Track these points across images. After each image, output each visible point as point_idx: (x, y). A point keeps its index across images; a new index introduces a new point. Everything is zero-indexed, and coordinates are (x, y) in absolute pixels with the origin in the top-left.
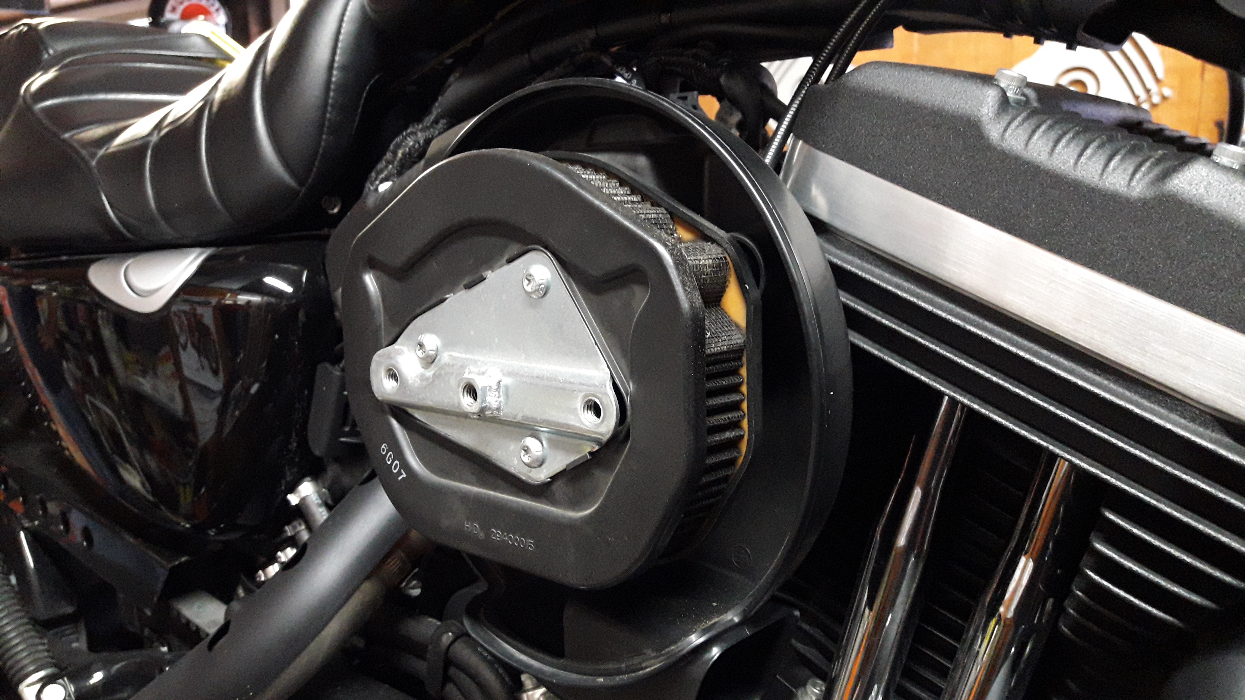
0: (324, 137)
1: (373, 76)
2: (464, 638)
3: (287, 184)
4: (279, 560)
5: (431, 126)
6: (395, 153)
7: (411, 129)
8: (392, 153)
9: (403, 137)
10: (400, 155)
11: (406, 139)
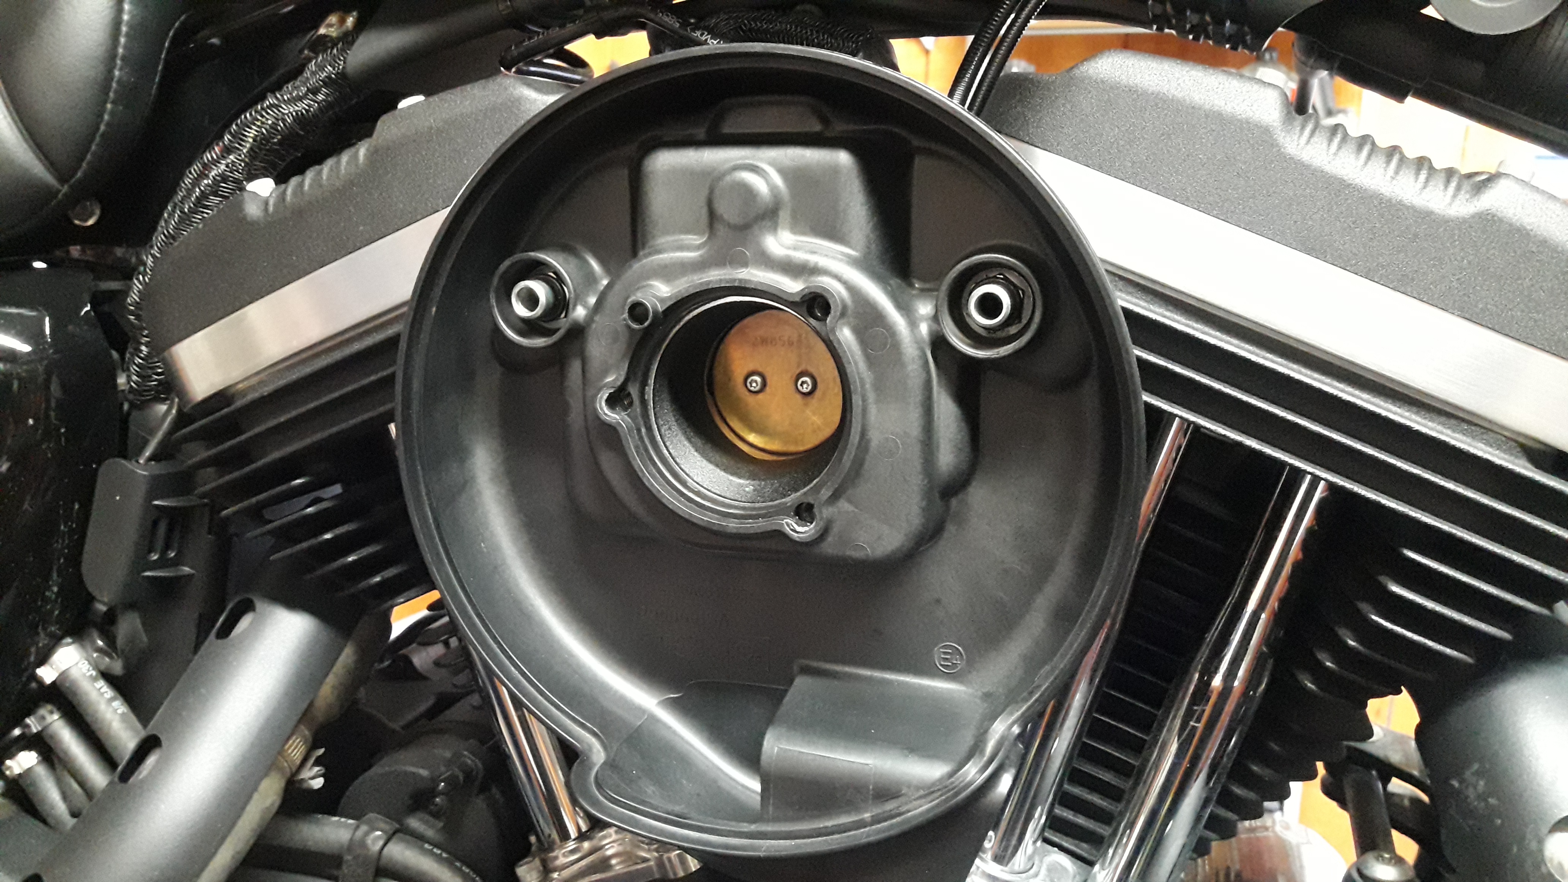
0: (109, 106)
1: (179, 17)
2: (399, 834)
3: (41, 179)
4: (8, 773)
5: (305, 96)
6: (239, 137)
7: (271, 100)
8: (233, 136)
9: (256, 112)
10: (251, 140)
11: (262, 116)
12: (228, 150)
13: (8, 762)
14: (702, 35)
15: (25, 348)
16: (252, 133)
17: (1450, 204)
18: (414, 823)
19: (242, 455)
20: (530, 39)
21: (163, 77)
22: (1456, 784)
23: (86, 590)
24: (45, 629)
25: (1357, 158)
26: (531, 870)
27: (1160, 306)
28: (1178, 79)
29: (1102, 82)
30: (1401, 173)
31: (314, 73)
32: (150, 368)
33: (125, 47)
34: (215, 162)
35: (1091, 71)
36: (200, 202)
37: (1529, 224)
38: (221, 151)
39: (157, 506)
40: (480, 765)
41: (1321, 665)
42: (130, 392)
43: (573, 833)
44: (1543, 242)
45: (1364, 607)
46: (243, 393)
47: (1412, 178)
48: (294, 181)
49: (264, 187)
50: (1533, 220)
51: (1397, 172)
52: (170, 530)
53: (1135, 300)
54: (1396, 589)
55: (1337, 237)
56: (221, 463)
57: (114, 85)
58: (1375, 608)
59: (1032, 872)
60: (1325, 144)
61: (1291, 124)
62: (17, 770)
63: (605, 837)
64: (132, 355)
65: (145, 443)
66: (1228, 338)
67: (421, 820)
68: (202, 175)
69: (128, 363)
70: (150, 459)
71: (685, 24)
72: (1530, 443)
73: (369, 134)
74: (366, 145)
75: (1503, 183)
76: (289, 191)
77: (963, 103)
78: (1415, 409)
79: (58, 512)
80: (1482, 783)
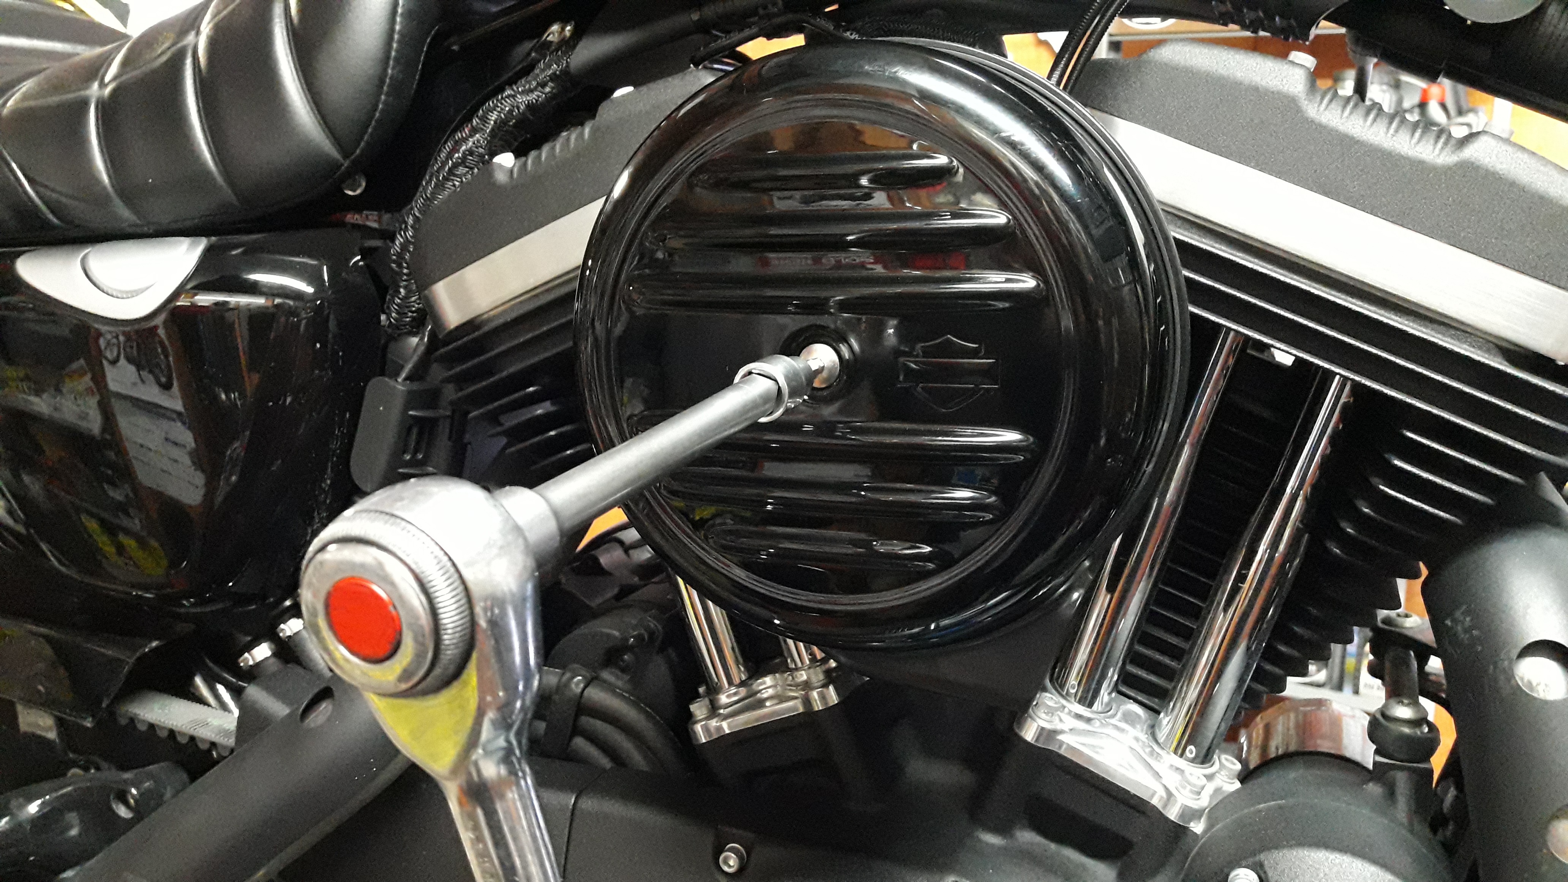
0: (383, 97)
1: (434, 27)
2: (596, 682)
3: (328, 155)
4: (281, 635)
5: (535, 89)
6: (484, 120)
7: (509, 92)
8: (480, 119)
9: (497, 100)
10: (492, 122)
11: (502, 104)
12: (474, 131)
13: (282, 626)
14: (851, 34)
15: (310, 290)
16: (493, 116)
17: (1439, 155)
18: (606, 675)
19: (486, 370)
20: (715, 41)
21: (422, 75)
22: (1448, 622)
23: (353, 482)
24: (319, 514)
25: (1365, 120)
26: (700, 708)
27: (1211, 240)
28: (1225, 61)
29: (1165, 64)
30: (1400, 132)
31: (543, 70)
32: (407, 307)
33: (397, 51)
34: (465, 140)
35: (1157, 57)
36: (451, 171)
37: (1501, 170)
38: (469, 131)
39: (411, 416)
40: (660, 627)
41: (1343, 531)
42: (389, 327)
43: (737, 681)
44: (1513, 184)
45: (1375, 480)
46: (489, 320)
47: (1408, 137)
48: (533, 154)
49: (506, 160)
50: (1504, 166)
51: (1396, 131)
52: (420, 434)
53: (1190, 235)
54: (1398, 463)
55: (1348, 182)
56: (461, 380)
57: (388, 80)
58: (1384, 480)
59: (1110, 713)
60: (1339, 111)
61: (1313, 95)
62: (289, 633)
63: (761, 684)
64: (393, 297)
65: (402, 367)
66: (1264, 264)
67: (612, 673)
68: (455, 150)
69: (389, 302)
70: (406, 379)
71: (837, 27)
72: (1504, 344)
73: (593, 116)
74: (591, 125)
75: (1483, 139)
76: (530, 162)
77: (1058, 84)
78: (1412, 318)
79: (333, 419)
80: (1468, 619)
